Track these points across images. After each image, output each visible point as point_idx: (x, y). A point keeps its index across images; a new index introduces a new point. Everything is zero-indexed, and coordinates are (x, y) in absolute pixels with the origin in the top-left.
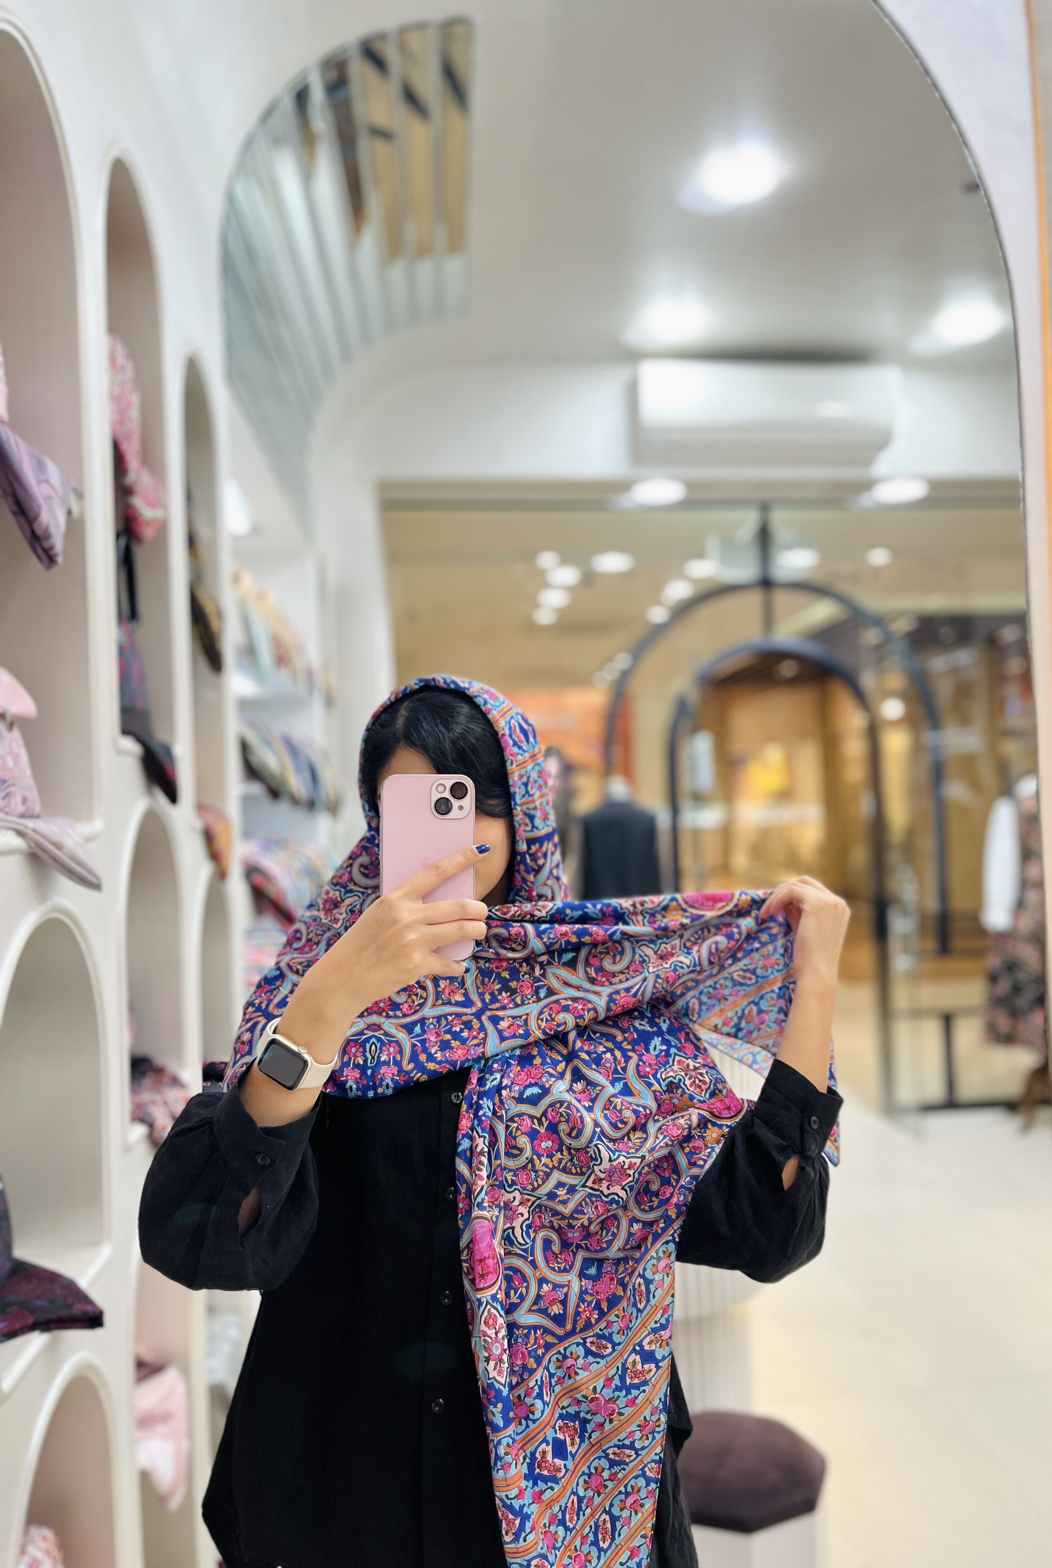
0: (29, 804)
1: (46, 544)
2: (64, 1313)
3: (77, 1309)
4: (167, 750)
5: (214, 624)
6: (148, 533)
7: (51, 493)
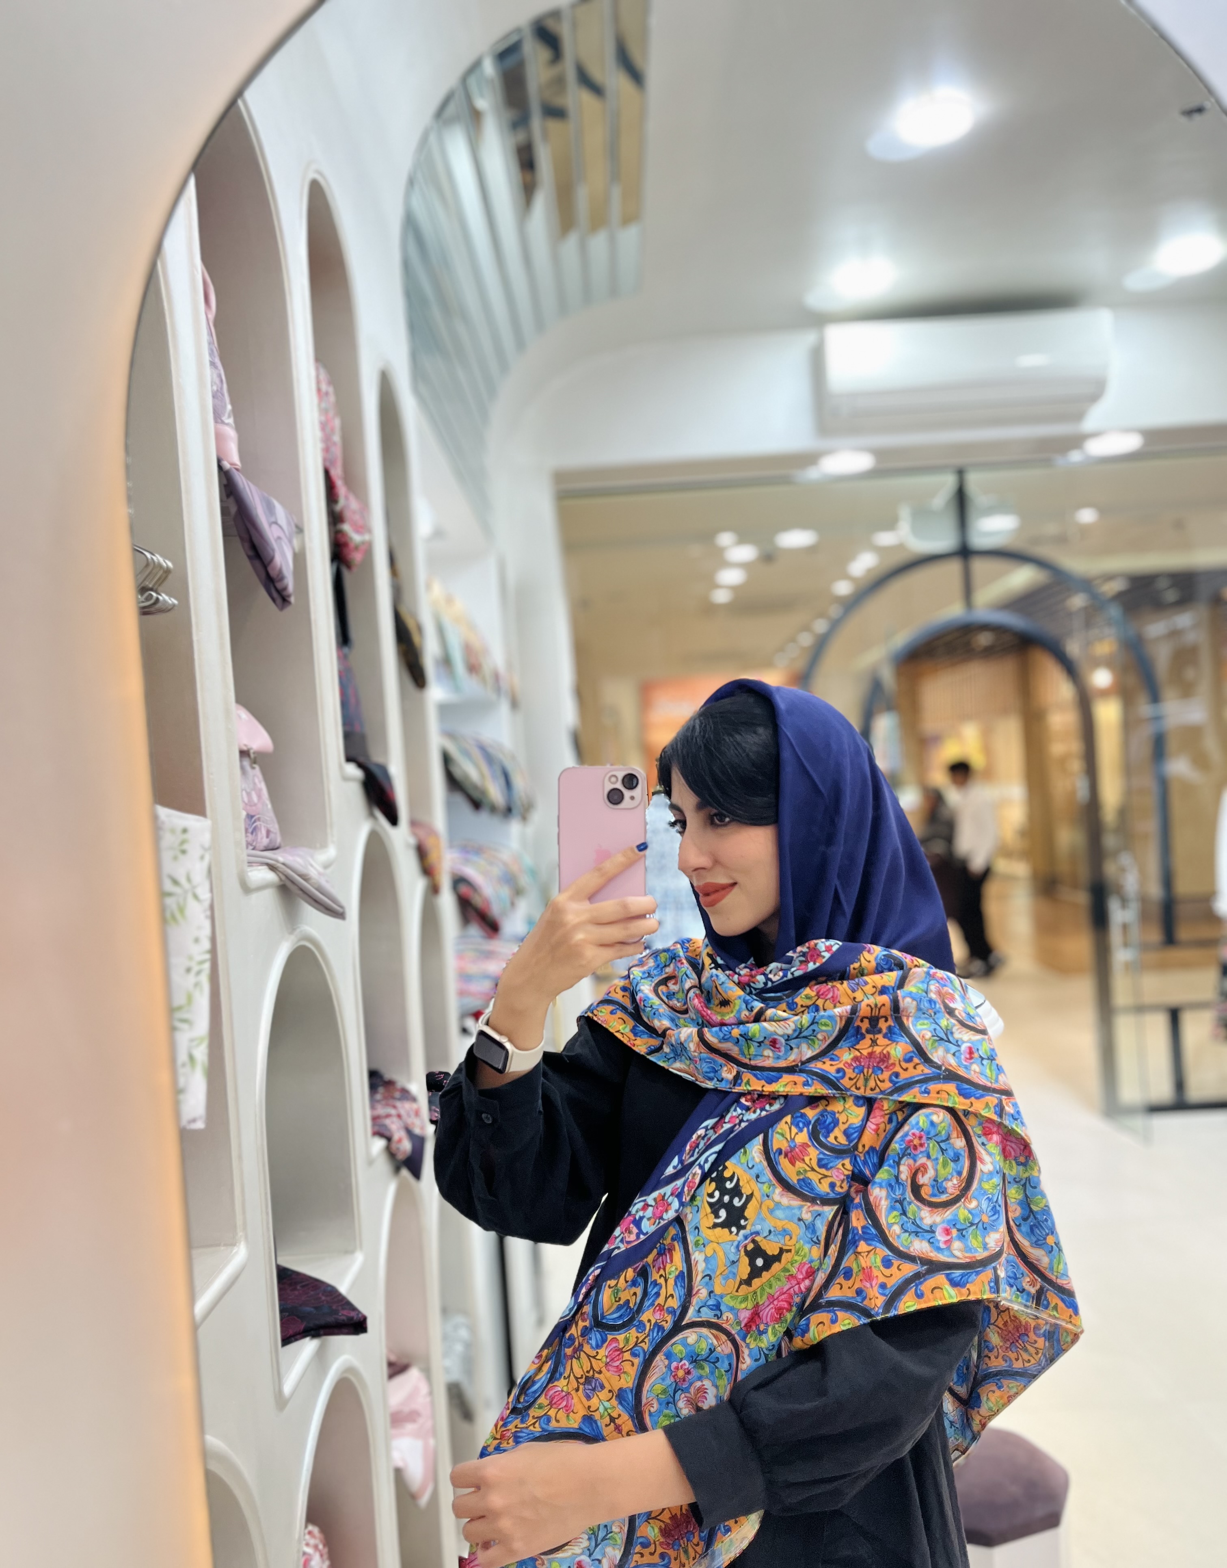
0: (272, 836)
1: (279, 586)
2: (330, 1319)
3: (343, 1315)
4: (384, 770)
5: (416, 638)
6: (357, 557)
7: (282, 535)
